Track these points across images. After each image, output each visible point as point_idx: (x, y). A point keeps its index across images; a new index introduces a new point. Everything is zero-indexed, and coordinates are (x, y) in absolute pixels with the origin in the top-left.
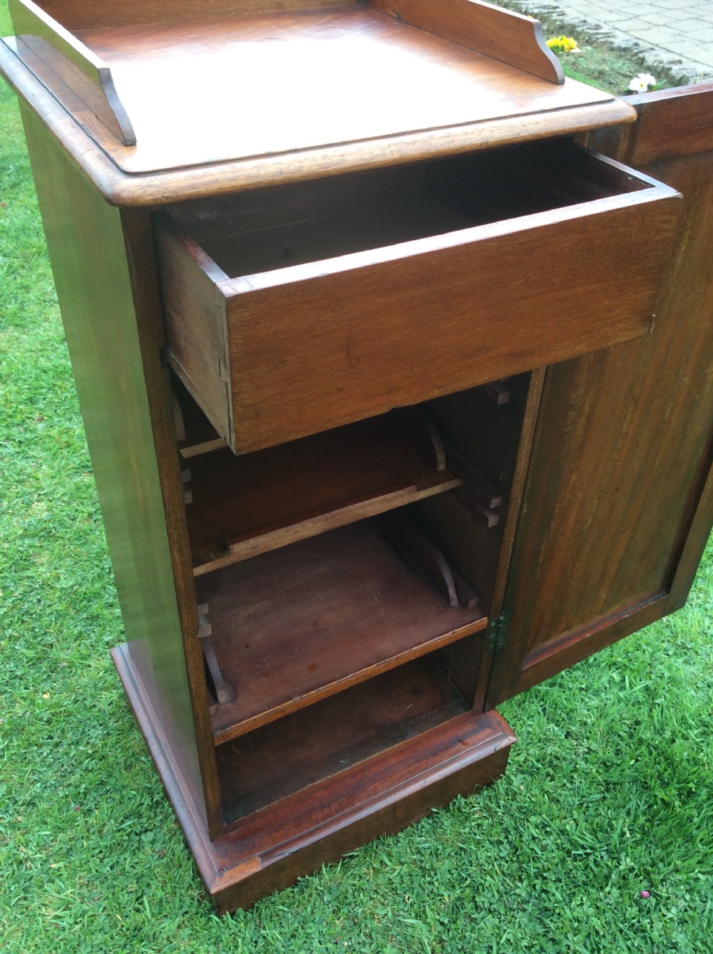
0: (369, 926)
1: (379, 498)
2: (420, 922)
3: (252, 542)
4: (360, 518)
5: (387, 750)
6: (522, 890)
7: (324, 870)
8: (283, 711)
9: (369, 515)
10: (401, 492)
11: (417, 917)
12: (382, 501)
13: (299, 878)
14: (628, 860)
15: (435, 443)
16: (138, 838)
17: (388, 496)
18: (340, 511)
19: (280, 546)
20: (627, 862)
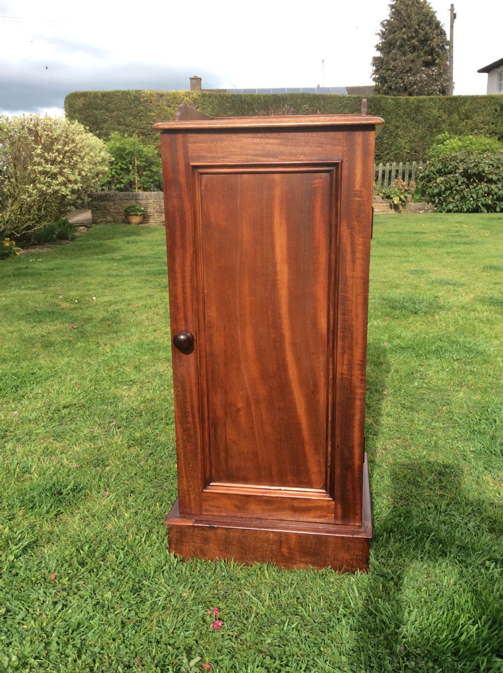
20: (403, 630)
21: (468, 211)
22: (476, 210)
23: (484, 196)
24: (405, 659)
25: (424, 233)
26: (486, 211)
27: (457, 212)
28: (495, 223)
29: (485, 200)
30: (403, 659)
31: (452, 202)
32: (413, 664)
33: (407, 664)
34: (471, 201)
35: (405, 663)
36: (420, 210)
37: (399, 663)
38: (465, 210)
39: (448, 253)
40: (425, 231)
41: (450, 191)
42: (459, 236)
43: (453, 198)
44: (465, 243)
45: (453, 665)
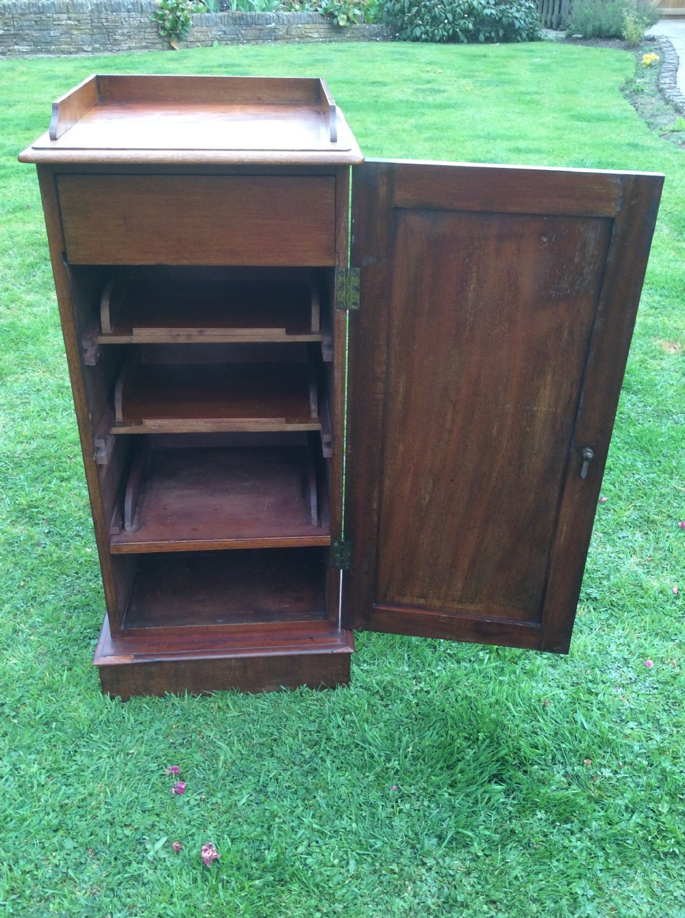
0: (193, 737)
1: (255, 419)
2: (228, 748)
3: (159, 422)
4: (240, 430)
5: (253, 624)
6: (307, 753)
7: (186, 696)
8: (160, 547)
9: (247, 430)
10: (273, 420)
11: (227, 745)
12: (257, 422)
13: (166, 692)
14: (397, 762)
15: (311, 396)
16: (89, 641)
17: (263, 420)
18: (224, 420)
19: (179, 432)
20: (394, 764)
21: (442, 41)
22: (453, 39)
23: (464, 18)
24: (399, 801)
25: (384, 84)
26: (466, 41)
27: (426, 41)
28: (478, 65)
29: (465, 23)
30: (397, 802)
31: (419, 25)
32: (408, 806)
33: (402, 807)
34: (445, 24)
35: (398, 806)
36: (377, 37)
37: (393, 807)
38: (438, 38)
39: (419, 128)
40: (387, 80)
41: (417, 8)
42: (433, 91)
43: (422, 19)
44: (440, 107)
45: (450, 801)
